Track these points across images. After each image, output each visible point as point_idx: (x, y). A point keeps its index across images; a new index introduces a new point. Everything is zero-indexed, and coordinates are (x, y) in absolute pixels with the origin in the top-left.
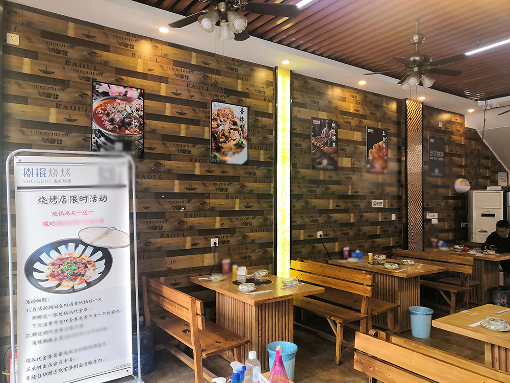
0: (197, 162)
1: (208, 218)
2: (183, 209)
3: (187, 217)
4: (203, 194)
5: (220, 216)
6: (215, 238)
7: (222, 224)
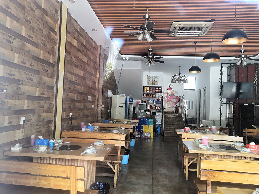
0: (16, 53)
1: (20, 101)
2: (5, 91)
3: (7, 99)
4: (19, 80)
5: (27, 100)
6: (23, 117)
7: (28, 106)
